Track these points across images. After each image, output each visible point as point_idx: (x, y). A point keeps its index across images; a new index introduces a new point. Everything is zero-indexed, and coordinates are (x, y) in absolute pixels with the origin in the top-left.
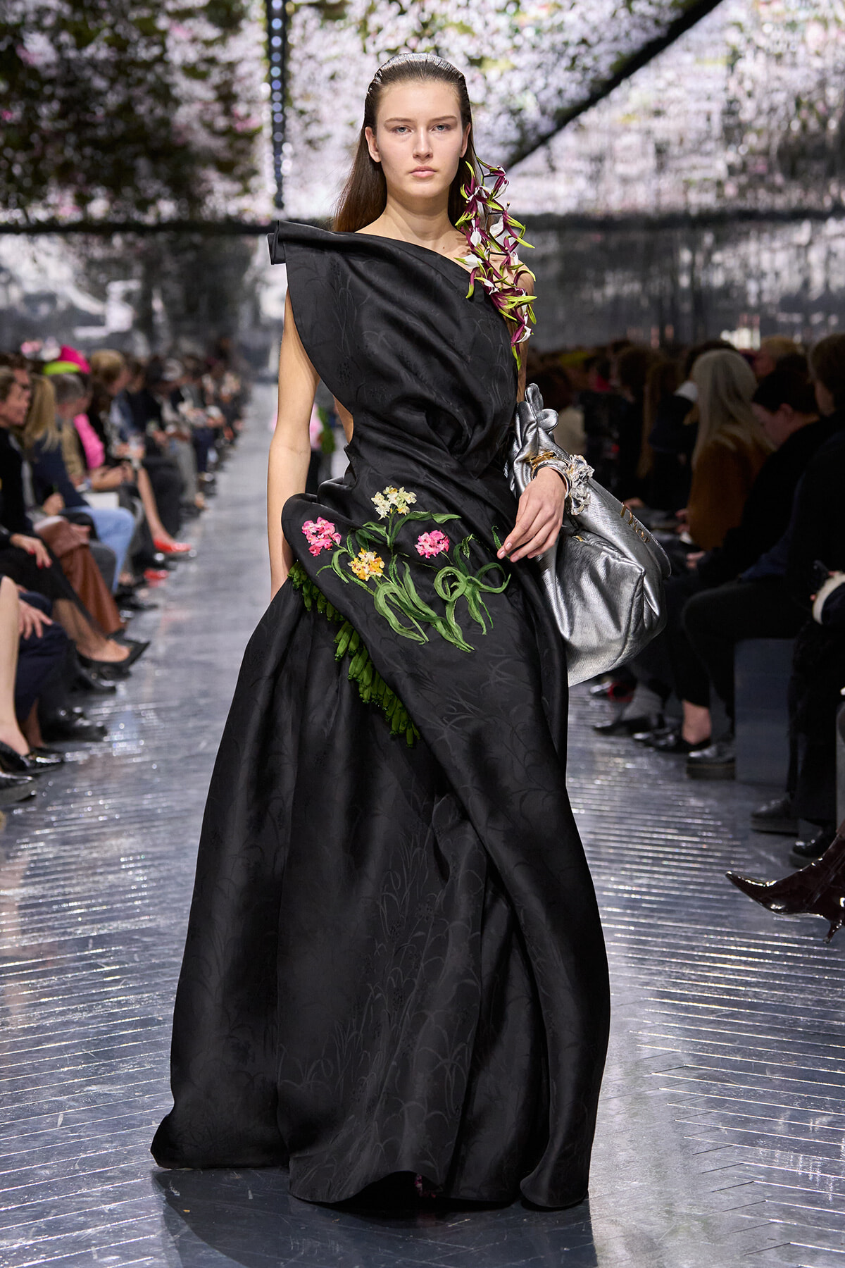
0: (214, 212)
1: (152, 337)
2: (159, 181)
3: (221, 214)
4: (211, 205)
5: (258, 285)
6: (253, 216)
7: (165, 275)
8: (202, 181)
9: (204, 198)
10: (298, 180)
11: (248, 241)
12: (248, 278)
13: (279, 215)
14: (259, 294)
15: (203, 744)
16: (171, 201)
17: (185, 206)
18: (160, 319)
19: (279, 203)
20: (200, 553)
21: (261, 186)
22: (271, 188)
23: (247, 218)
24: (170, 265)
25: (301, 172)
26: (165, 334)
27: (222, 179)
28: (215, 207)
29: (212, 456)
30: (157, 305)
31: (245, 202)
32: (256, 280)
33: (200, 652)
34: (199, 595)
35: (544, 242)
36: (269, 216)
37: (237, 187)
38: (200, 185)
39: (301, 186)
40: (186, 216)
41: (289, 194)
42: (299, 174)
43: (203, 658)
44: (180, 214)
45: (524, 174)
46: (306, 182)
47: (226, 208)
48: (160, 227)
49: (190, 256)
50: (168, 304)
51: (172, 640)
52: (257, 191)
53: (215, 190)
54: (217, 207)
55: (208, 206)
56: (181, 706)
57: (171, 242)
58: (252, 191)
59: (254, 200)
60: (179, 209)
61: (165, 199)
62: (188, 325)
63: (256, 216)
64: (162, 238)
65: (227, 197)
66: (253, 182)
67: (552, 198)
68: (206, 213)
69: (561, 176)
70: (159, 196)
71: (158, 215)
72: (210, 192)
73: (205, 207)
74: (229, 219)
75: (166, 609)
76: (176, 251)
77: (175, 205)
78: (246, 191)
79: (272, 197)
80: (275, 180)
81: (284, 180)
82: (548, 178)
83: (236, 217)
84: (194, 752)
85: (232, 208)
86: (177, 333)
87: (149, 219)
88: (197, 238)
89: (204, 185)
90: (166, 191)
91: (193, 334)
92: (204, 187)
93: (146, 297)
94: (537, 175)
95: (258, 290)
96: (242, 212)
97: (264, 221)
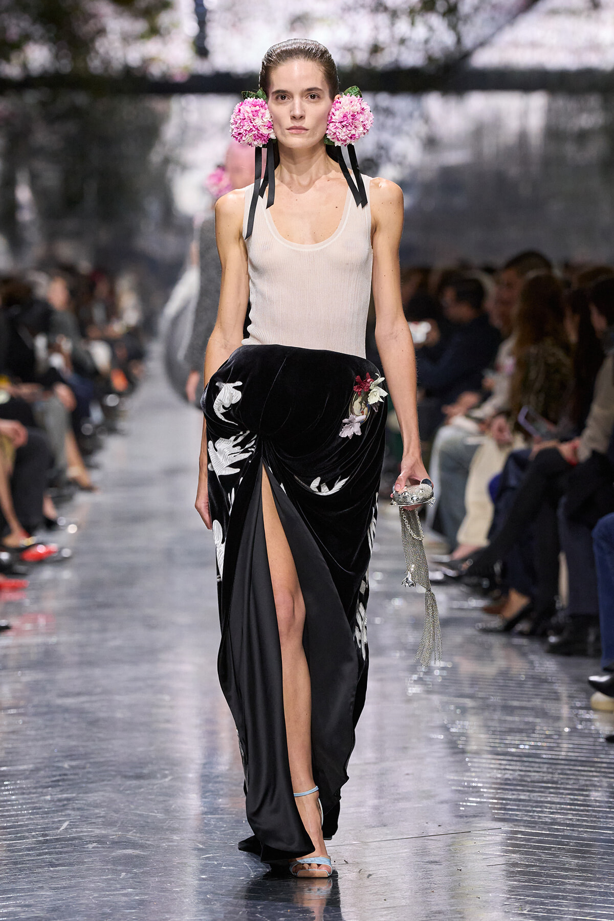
0: (106, 63)
1: (16, 244)
2: (26, 16)
3: (117, 65)
4: (102, 50)
5: (171, 167)
6: (164, 68)
7: (37, 152)
8: (90, 16)
9: (92, 40)
10: (229, 16)
11: (157, 104)
12: (156, 157)
13: (203, 67)
14: (170, 180)
15: (65, 825)
16: (43, 44)
17: (65, 51)
18: (26, 215)
19: (201, 49)
20: (76, 552)
21: (176, 25)
22: (190, 27)
23: (156, 71)
24: (42, 136)
25: (234, 5)
26: (34, 236)
27: (121, 14)
28: (107, 53)
29: (96, 415)
30: (24, 194)
31: (152, 48)
32: (167, 161)
33: (67, 695)
34: (72, 613)
35: (581, 110)
36: (186, 68)
37: (140, 26)
38: (86, 21)
39: (234, 25)
40: (66, 66)
41: (217, 37)
42: (229, 9)
43: (69, 701)
44: (57, 65)
45: (554, 12)
46: (240, 20)
47: (125, 58)
48: (28, 82)
49: (71, 127)
50: (38, 192)
51: (29, 677)
52: (169, 33)
53: (108, 29)
54: (112, 54)
55: (97, 53)
56: (37, 770)
57: (43, 104)
58: (162, 31)
59: (165, 44)
60: (57, 57)
61: (36, 42)
62: (71, 224)
63: (168, 68)
64: (31, 98)
65: (127, 39)
66: (164, 19)
67: (595, 47)
68: (95, 64)
69: (606, 15)
70: (26, 38)
71: (24, 66)
72: (102, 32)
73: (93, 54)
74: (128, 71)
75: (20, 632)
76: (52, 118)
77: (50, 50)
78: (154, 31)
79: (191, 40)
80: (195, 16)
81: (208, 16)
82: (589, 16)
83: (138, 69)
84: (52, 835)
85: (134, 55)
86: (52, 236)
87: (12, 70)
88: (81, 99)
89: (92, 22)
90: (37, 30)
91: (76, 235)
92: (90, 27)
93: (10, 184)
94: (572, 12)
95: (169, 174)
96: (147, 62)
97: (179, 76)
